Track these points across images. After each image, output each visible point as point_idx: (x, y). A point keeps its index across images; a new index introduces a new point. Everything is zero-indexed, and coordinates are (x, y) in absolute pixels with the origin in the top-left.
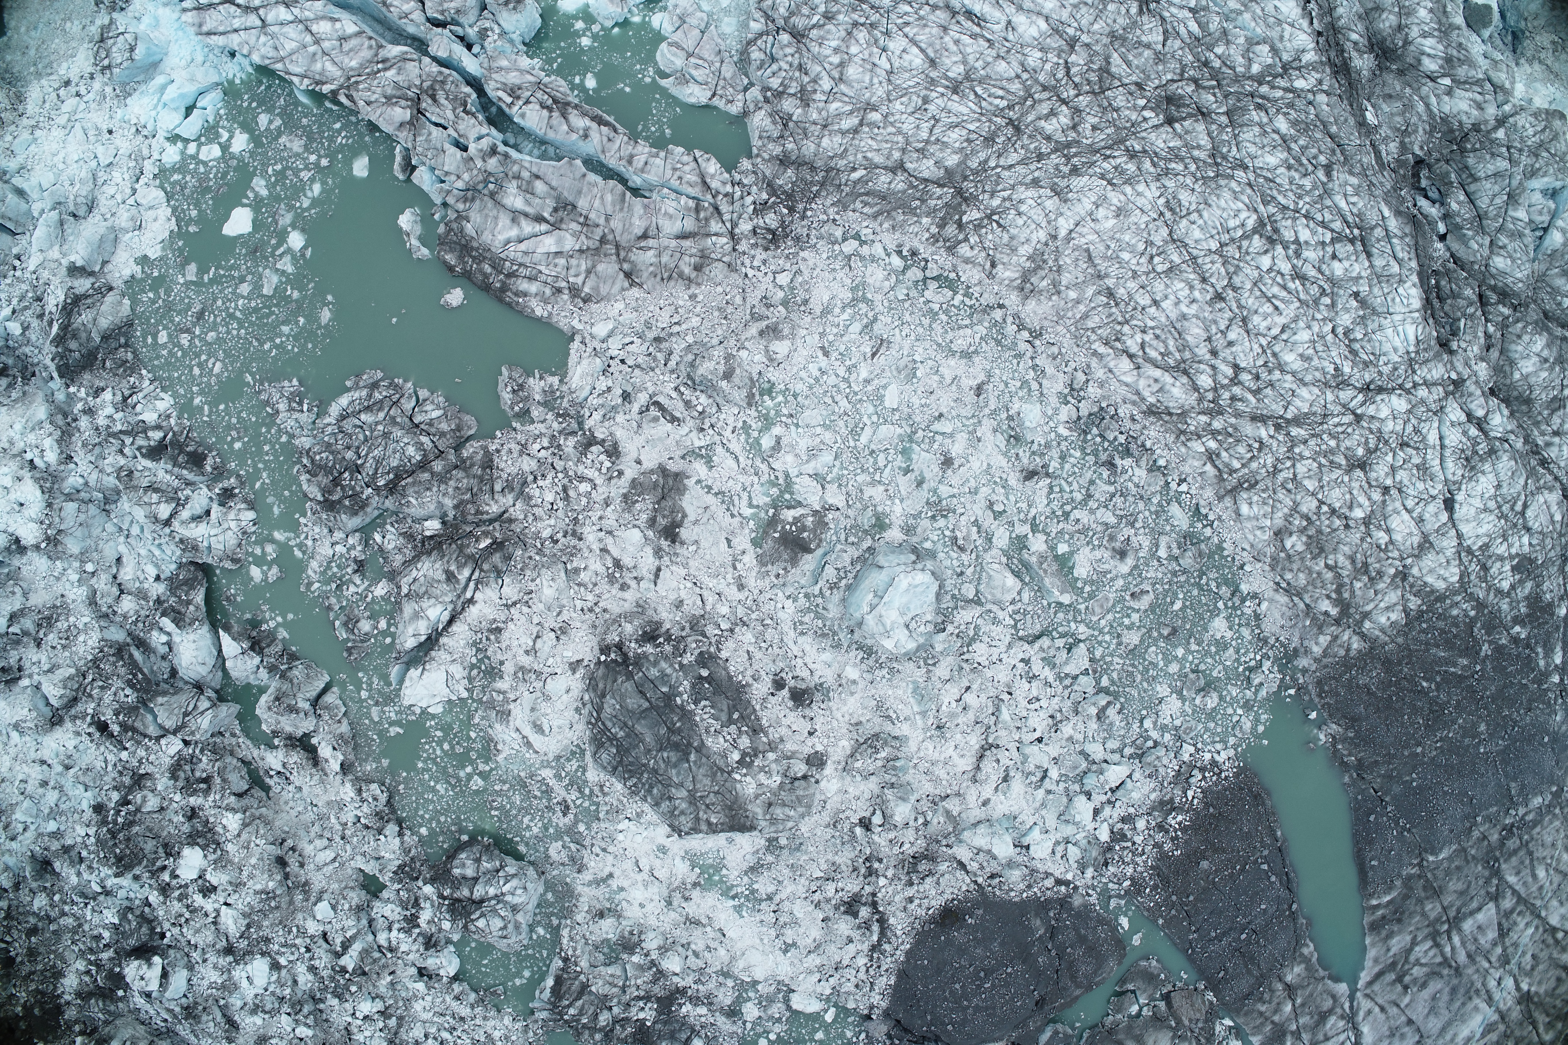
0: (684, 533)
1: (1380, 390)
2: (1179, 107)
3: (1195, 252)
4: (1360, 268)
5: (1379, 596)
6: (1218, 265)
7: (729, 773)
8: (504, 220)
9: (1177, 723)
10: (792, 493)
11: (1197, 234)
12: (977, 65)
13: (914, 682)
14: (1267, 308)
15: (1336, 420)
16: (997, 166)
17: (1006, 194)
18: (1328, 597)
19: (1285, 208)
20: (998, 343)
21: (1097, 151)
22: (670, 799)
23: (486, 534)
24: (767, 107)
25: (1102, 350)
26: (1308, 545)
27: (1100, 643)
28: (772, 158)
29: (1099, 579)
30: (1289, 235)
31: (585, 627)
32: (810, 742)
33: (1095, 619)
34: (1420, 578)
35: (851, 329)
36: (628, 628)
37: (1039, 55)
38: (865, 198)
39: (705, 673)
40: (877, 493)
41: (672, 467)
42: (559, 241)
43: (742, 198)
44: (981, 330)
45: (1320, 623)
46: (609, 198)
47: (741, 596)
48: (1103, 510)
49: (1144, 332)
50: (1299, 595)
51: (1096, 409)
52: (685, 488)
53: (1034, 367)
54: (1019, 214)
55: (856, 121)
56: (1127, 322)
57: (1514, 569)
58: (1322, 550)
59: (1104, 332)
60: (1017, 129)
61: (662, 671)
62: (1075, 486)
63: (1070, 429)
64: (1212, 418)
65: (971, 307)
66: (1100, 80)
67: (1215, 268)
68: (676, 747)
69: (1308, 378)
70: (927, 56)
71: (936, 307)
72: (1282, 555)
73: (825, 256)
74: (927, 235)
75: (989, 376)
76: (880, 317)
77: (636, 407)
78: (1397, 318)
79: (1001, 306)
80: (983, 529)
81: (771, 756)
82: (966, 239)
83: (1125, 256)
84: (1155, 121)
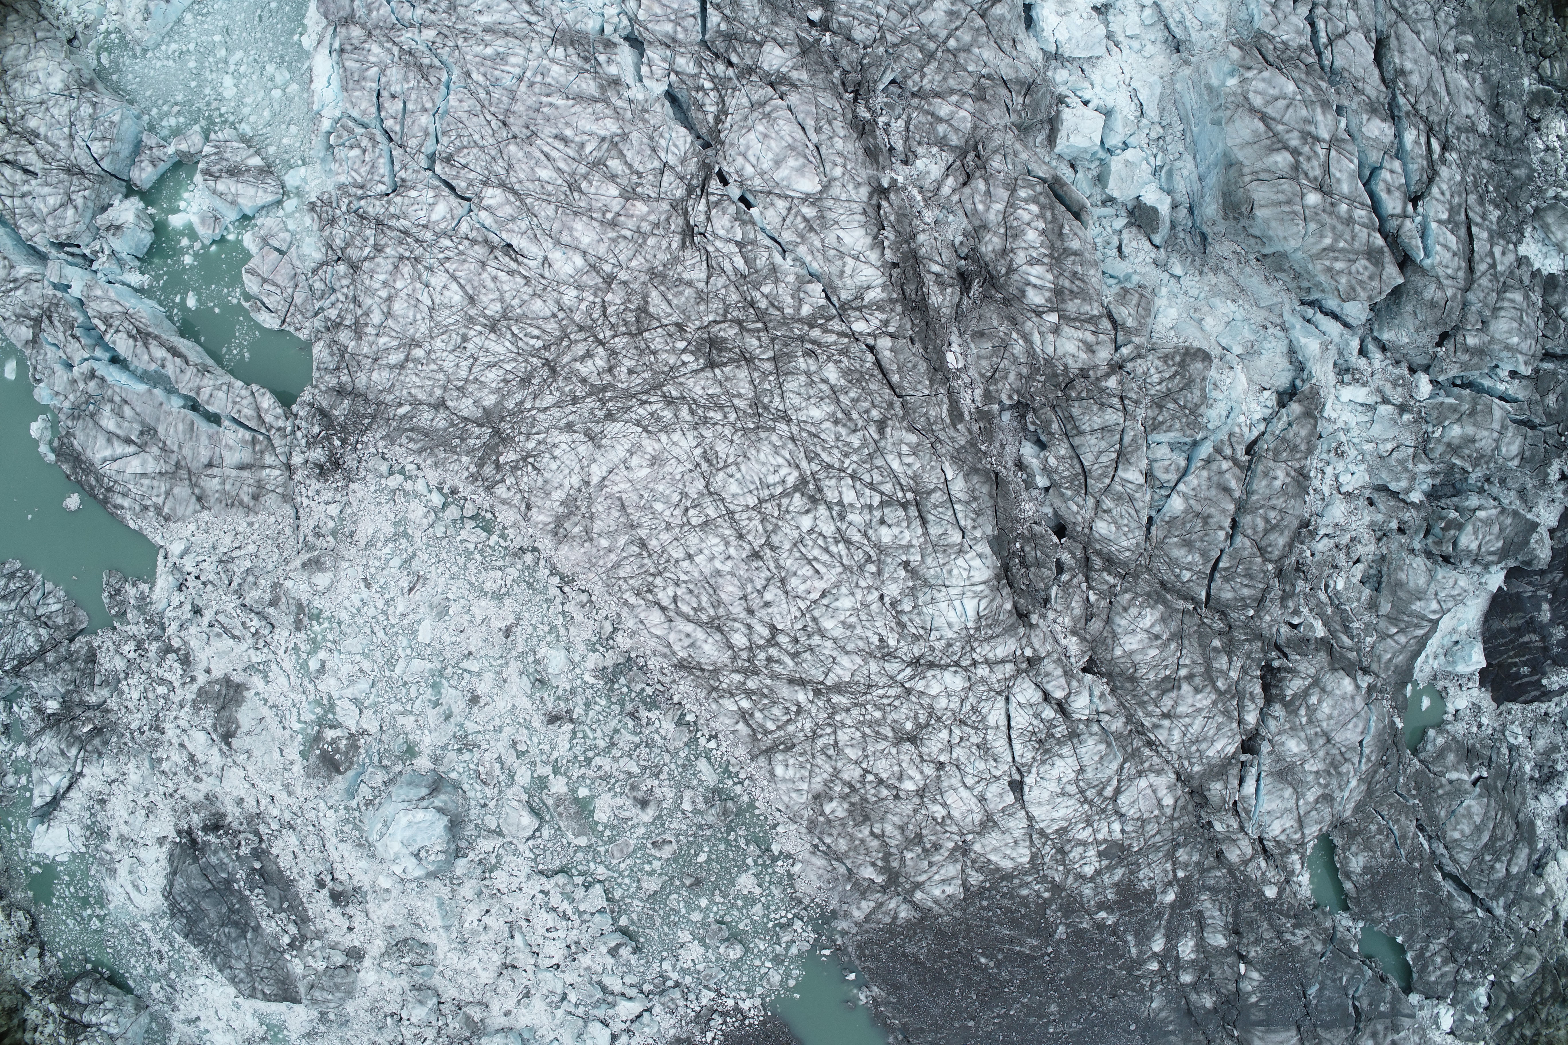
0: (235, 742)
1: (932, 665)
2: (720, 350)
3: (732, 507)
4: (912, 535)
5: (934, 869)
6: (756, 522)
7: (282, 953)
8: (101, 440)
9: (700, 967)
10: (334, 714)
11: (734, 488)
12: (513, 303)
13: (439, 898)
14: (807, 571)
15: (881, 692)
16: (532, 408)
17: (540, 437)
18: (873, 864)
19: (830, 466)
20: (530, 585)
21: (634, 396)
22: (231, 968)
23: (89, 719)
24: (326, 336)
25: (632, 600)
26: (850, 812)
27: (620, 885)
28: (328, 390)
29: (619, 826)
30: (831, 496)
31: (168, 809)
32: (350, 936)
33: (614, 862)
34: (984, 856)
35: (391, 563)
36: (195, 819)
37: (574, 293)
38: (410, 434)
39: (257, 865)
40: (408, 722)
41: (237, 678)
42: (144, 463)
43: (293, 432)
44: (513, 573)
45: (863, 889)
46: (180, 427)
47: (291, 801)
48: (626, 759)
49: (677, 584)
50: (838, 859)
51: (621, 660)
52: (243, 700)
53: (564, 613)
54: (554, 458)
55: (402, 356)
56: (660, 574)
57: (1100, 854)
58: (867, 818)
59: (636, 583)
60: (553, 370)
61: (221, 860)
62: (599, 733)
63: (596, 677)
64: (747, 677)
65: (506, 548)
66: (638, 321)
67: (753, 525)
68: (236, 924)
69: (850, 647)
70: (466, 292)
71: (471, 547)
72: (821, 819)
73: (372, 489)
74: (466, 474)
75: (519, 618)
76: (419, 553)
77: (205, 621)
78: (952, 591)
79: (535, 549)
80: (506, 766)
81: (317, 943)
82: (503, 481)
83: (659, 506)
84: (695, 366)
